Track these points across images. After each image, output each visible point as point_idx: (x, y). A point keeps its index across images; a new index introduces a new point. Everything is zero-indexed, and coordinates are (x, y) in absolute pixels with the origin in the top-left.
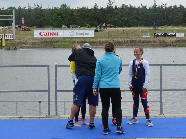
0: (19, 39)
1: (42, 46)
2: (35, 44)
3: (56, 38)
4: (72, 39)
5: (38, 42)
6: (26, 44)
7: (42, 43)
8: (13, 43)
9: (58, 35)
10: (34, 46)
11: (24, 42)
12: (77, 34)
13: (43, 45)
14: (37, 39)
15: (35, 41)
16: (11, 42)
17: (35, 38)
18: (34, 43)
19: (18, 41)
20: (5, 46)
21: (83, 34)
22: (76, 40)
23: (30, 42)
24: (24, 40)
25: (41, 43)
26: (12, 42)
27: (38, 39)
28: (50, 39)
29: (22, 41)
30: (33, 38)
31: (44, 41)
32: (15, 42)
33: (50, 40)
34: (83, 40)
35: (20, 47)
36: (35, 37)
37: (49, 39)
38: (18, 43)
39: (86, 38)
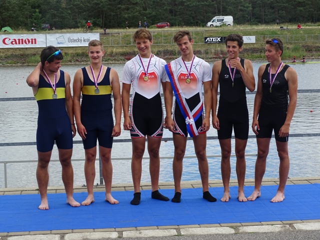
3: (33, 48)
9: (35, 43)
12: (70, 41)
13: (10, 62)
21: (79, 40)
22: (69, 52)
25: (6, 58)
27: (1, 50)
28: (22, 50)
31: (11, 53)
33: (21, 53)
34: (80, 51)
37: (20, 50)
39: (86, 47)
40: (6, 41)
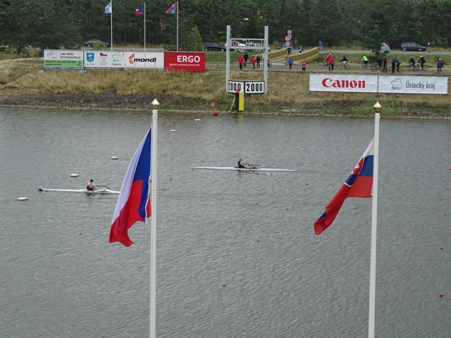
0: (276, 94)
1: (326, 112)
2: (312, 108)
3: (360, 93)
4: (397, 97)
5: (318, 103)
6: (291, 108)
7: (327, 104)
8: (263, 102)
9: (364, 87)
10: (308, 112)
11: (288, 100)
12: (409, 85)
13: (328, 111)
14: (316, 94)
15: (312, 99)
16: (257, 99)
17: (313, 92)
18: (309, 104)
19: (274, 97)
20: (245, 109)
21: (421, 86)
22: (406, 100)
23: (302, 101)
24: (287, 97)
25: (324, 105)
26: (261, 100)
27: (319, 94)
28: (346, 95)
29: (282, 99)
30: (308, 92)
31: (332, 99)
32: (268, 101)
33: (345, 98)
34: (420, 100)
35: (277, 114)
36: (311, 89)
37: (343, 95)
38: (273, 103)
39: (429, 94)
40: (327, 83)
